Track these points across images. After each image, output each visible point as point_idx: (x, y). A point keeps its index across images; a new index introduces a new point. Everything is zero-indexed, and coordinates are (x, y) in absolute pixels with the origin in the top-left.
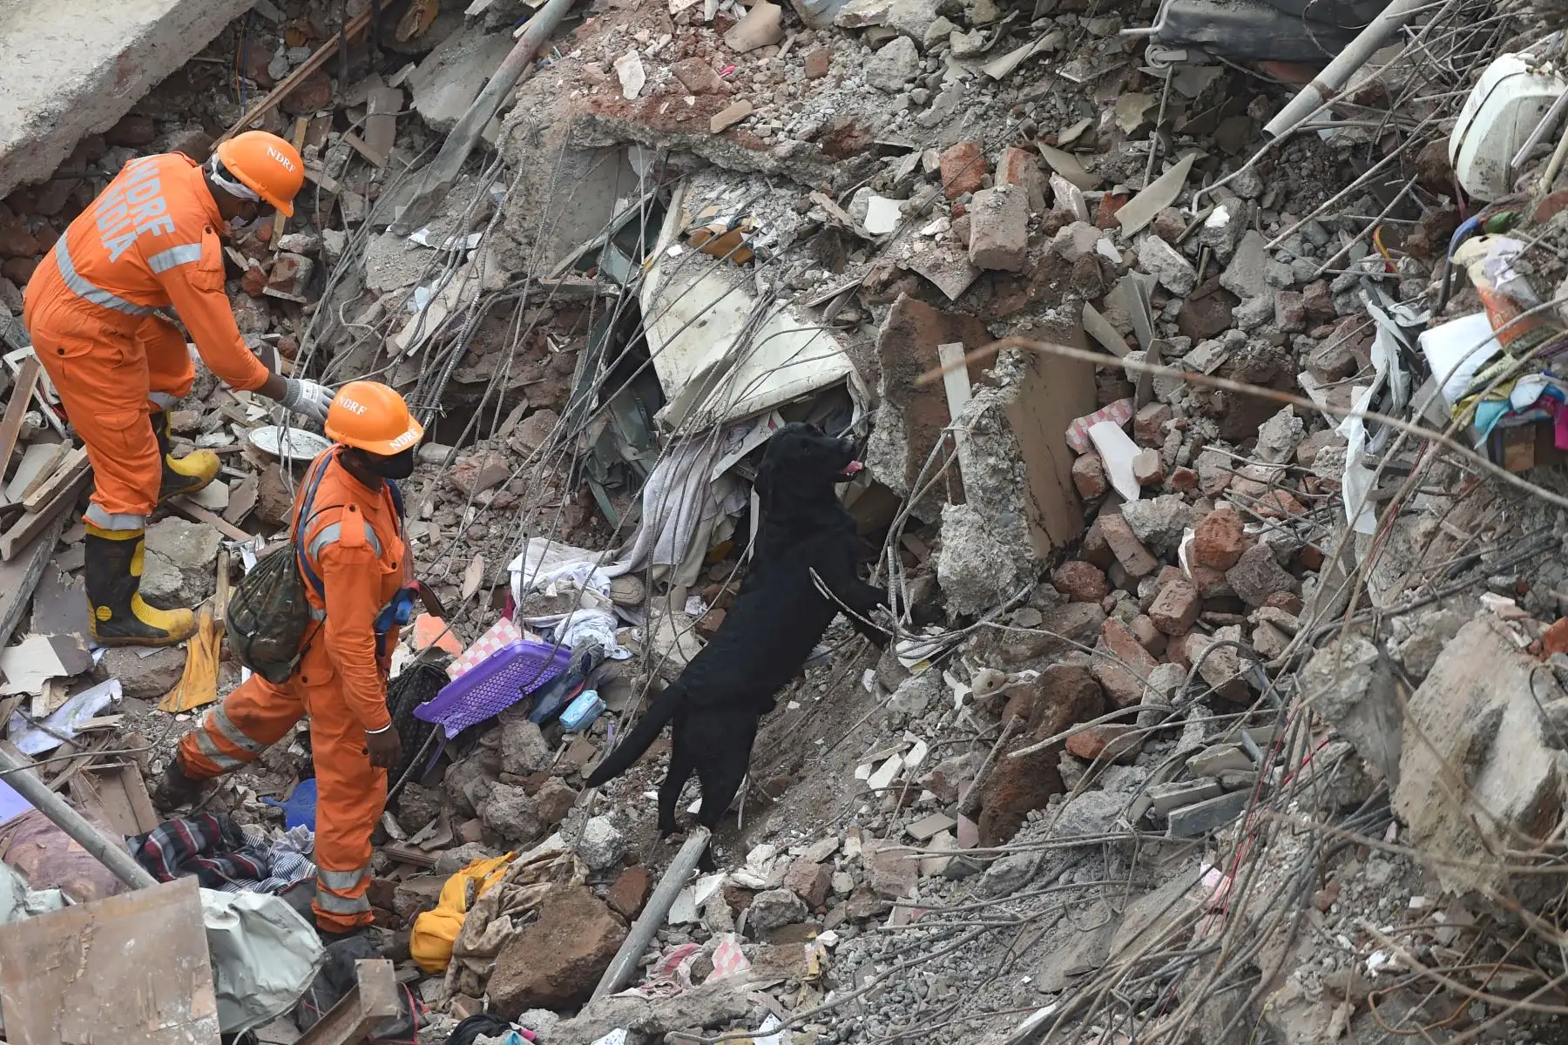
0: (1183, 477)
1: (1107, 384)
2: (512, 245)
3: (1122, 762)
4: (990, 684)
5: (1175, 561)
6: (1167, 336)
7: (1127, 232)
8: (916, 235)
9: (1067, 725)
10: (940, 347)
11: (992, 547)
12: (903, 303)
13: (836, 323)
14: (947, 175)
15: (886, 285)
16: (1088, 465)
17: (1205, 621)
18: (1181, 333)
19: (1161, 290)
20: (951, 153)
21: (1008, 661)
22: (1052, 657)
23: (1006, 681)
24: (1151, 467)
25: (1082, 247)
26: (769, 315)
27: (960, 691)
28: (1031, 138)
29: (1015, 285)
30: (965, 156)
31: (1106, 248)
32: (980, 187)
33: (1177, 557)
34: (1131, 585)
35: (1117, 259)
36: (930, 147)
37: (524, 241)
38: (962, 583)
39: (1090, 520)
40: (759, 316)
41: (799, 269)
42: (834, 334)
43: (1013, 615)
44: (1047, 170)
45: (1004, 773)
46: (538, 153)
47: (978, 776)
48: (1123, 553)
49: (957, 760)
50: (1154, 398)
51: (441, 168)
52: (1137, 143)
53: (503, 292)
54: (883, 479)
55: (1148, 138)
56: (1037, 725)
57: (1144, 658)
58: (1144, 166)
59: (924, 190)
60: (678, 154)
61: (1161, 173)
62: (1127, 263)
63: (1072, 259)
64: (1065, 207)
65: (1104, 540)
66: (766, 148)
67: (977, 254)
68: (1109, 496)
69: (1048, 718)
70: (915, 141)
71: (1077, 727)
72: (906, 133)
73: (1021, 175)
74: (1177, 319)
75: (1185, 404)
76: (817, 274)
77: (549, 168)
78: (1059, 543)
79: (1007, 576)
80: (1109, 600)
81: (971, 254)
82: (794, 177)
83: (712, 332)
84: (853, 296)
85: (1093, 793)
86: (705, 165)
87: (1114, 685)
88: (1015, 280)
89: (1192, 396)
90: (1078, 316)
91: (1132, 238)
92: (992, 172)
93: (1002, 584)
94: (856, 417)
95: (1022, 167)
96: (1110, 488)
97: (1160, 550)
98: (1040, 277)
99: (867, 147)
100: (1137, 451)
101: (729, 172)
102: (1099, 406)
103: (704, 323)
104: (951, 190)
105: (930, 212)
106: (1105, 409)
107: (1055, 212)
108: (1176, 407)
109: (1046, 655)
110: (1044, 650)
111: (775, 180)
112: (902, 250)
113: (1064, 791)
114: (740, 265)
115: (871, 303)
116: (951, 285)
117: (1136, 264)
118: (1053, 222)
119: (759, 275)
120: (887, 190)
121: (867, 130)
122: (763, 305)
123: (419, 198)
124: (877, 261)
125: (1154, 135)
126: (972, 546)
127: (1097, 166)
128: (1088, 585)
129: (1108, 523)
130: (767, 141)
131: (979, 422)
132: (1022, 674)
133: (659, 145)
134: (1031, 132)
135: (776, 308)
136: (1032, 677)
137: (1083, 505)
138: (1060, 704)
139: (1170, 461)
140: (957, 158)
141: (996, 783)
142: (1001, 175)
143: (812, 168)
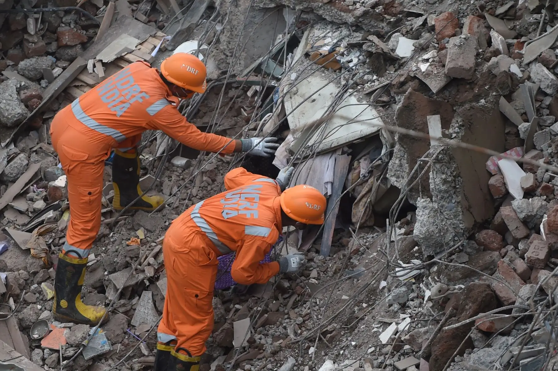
0: (546, 188)
1: (511, 139)
2: (223, 57)
3: (503, 334)
4: (440, 291)
5: (538, 232)
6: (543, 115)
7: (526, 60)
8: (420, 59)
9: (476, 314)
10: (428, 117)
11: (442, 221)
12: (410, 93)
13: (377, 102)
14: (438, 29)
15: (403, 84)
16: (497, 180)
17: (551, 263)
18: (551, 114)
19: (541, 92)
20: (441, 17)
21: (450, 280)
22: (473, 278)
23: (448, 290)
24: (530, 183)
25: (503, 68)
26: (344, 97)
27: (428, 294)
28: (482, 11)
29: (468, 86)
30: (447, 19)
31: (515, 69)
32: (454, 35)
33: (540, 230)
34: (516, 242)
35: (520, 75)
36: (431, 13)
37: (229, 54)
38: (425, 239)
39: (497, 209)
40: (339, 98)
41: (362, 74)
42: (376, 108)
43: (453, 257)
44: (489, 28)
45: (443, 338)
46: (237, 10)
47: (430, 338)
48: (511, 226)
49: (423, 330)
50: (534, 147)
51: (192, 16)
52: (535, 16)
53: (217, 80)
54: (395, 184)
55: (541, 13)
56: (461, 314)
57: (518, 281)
58: (538, 28)
59: (426, 35)
60: (307, 13)
61: (546, 31)
62: (525, 77)
63: (497, 74)
64: (496, 47)
65: (502, 219)
66: (350, 11)
67: (449, 69)
68: (507, 197)
69: (467, 310)
70: (424, 10)
71: (481, 315)
72: (420, 6)
73: (475, 30)
74: (549, 107)
75: (550, 151)
76: (370, 77)
77: (242, 17)
78: (479, 220)
79: (449, 236)
80: (503, 251)
81: (446, 70)
82: (364, 27)
83: (318, 104)
84: (387, 89)
85: (487, 349)
86: (321, 19)
87: (502, 294)
88: (470, 84)
89: (553, 147)
90: (497, 103)
91: (528, 64)
92: (461, 28)
93: (446, 240)
94: (383, 151)
95: (476, 25)
96: (507, 193)
97: (531, 225)
98: (480, 83)
99: (401, 12)
100: (523, 174)
101: (332, 23)
102: (505, 150)
103: (314, 101)
104: (440, 36)
105: (428, 47)
106: (508, 152)
107: (491, 49)
108: (545, 153)
109: (470, 278)
110: (468, 275)
111: (354, 28)
112: (413, 66)
113: (473, 348)
114: (335, 71)
115: (395, 93)
116: (435, 85)
117: (529, 78)
118: (489, 55)
119: (342, 76)
120: (408, 34)
121: (401, 4)
122: (342, 92)
123: (179, 31)
124: (400, 72)
125: (544, 11)
126: (431, 220)
127: (515, 26)
128: (493, 242)
129: (505, 211)
130: (351, 7)
131: (437, 156)
132: (457, 287)
133: (297, 8)
134: (482, 8)
135: (348, 94)
136: (461, 288)
137: (493, 200)
138: (473, 303)
139: (540, 180)
140: (443, 20)
141: (439, 342)
142: (465, 30)
143: (372, 23)
